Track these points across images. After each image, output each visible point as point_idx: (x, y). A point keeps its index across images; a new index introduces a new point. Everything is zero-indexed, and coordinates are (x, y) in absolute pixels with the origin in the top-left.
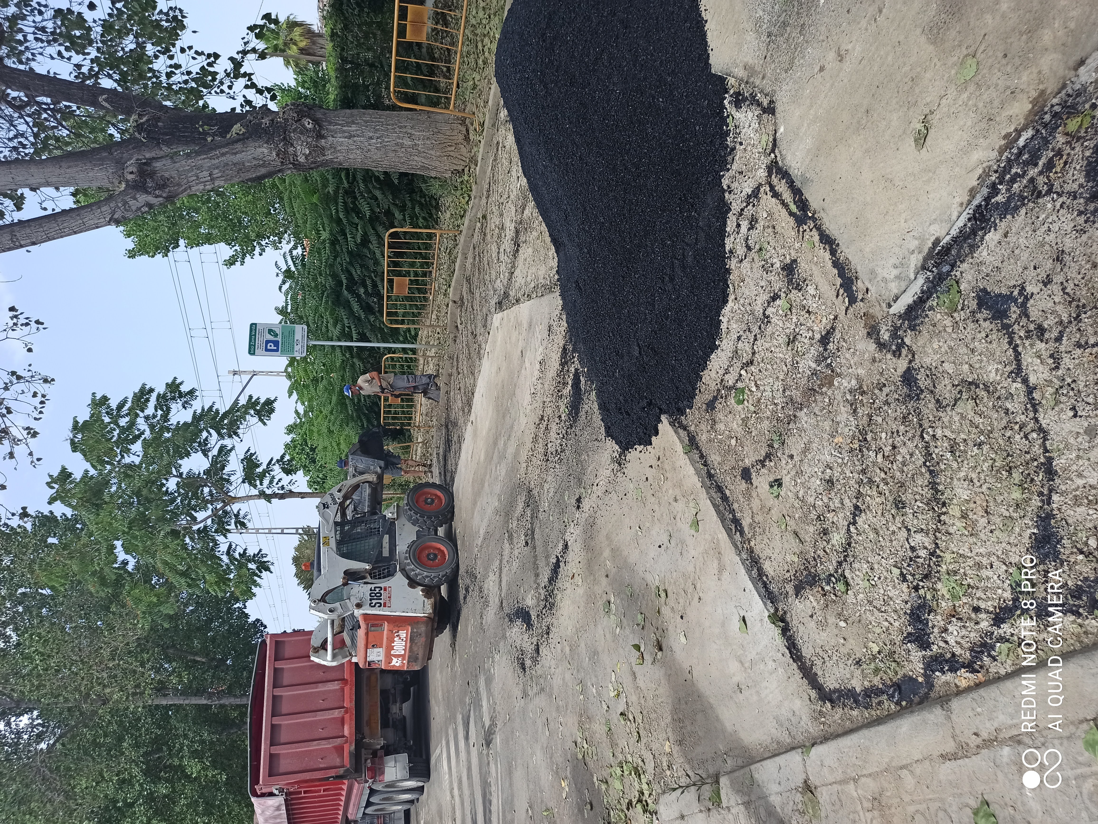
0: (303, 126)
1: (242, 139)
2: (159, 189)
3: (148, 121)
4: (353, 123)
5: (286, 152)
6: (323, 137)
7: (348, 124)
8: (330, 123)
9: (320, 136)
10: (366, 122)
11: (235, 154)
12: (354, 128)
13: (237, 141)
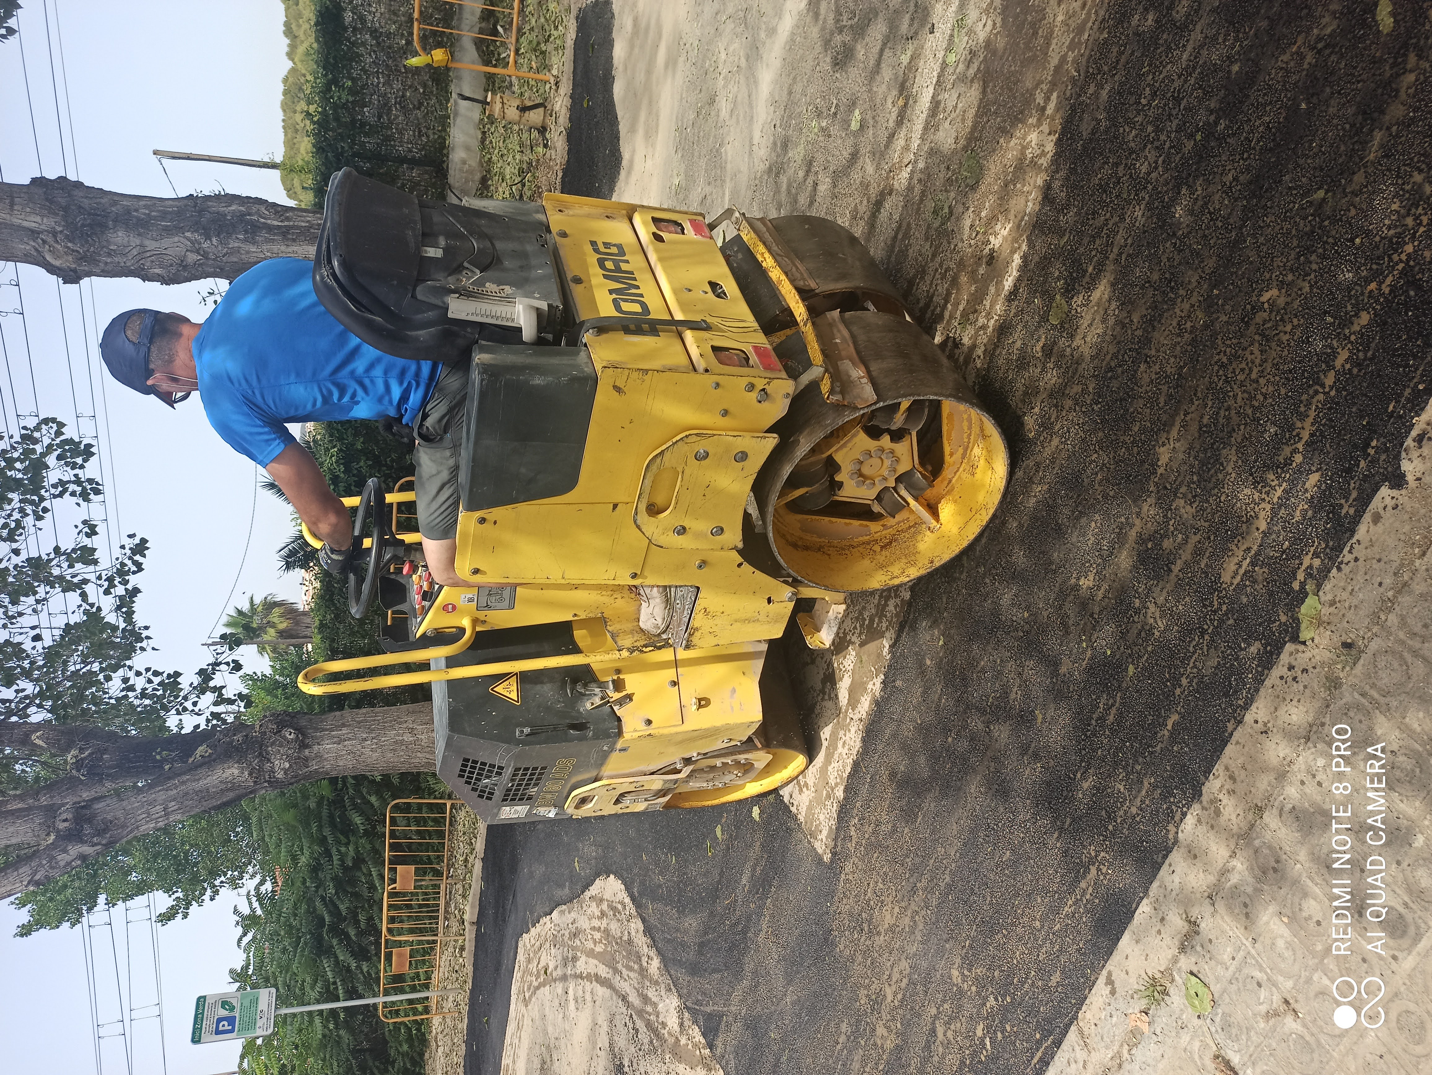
0: (284, 738)
1: (208, 763)
2: (99, 835)
3: (90, 755)
4: (344, 725)
5: (261, 770)
6: (307, 746)
7: (339, 727)
8: (316, 730)
9: (304, 746)
10: (359, 722)
11: (199, 780)
12: (345, 731)
13: (201, 765)
